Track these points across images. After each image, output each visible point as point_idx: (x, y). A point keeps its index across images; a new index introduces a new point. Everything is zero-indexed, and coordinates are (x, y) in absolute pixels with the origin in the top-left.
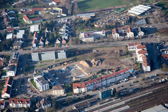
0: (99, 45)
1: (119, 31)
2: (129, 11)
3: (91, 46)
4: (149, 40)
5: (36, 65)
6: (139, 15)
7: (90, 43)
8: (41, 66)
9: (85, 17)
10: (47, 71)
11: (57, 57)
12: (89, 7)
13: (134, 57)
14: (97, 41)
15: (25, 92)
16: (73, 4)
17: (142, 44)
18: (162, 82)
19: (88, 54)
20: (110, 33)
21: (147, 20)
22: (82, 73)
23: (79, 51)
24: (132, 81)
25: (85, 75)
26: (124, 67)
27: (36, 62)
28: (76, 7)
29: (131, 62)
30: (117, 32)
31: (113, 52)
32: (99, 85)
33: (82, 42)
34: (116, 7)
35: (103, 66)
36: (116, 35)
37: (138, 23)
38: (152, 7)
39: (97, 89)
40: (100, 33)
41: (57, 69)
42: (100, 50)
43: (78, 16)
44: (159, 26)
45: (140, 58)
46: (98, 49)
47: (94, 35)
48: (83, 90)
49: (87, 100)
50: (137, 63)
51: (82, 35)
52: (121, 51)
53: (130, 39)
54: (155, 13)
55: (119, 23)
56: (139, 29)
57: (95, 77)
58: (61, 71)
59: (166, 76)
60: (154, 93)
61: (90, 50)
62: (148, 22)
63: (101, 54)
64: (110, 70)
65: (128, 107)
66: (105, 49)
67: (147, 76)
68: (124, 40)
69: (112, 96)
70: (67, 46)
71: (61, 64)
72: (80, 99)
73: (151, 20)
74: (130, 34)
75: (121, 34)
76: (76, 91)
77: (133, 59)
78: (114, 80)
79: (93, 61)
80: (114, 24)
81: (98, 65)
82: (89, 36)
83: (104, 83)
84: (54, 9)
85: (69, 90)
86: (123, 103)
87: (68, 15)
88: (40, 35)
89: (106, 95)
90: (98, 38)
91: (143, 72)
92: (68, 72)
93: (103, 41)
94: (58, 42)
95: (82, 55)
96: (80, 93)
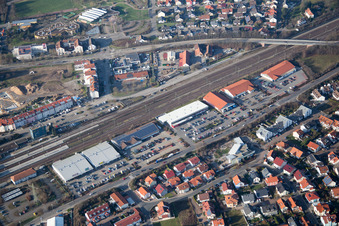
0: (37, 63)
1: (65, 45)
2: (80, 17)
3: (27, 65)
4: (102, 56)
6: (92, 22)
7: (26, 61)
9: (24, 25)
12: (30, 11)
13: (81, 79)
14: (35, 58)
16: (9, 7)
17: (91, 62)
18: (112, 111)
19: (23, 77)
20: (54, 47)
21: (101, 28)
22: (12, 104)
23: (10, 73)
24: (75, 112)
25: (17, 105)
26: (68, 93)
28: (12, 11)
29: (76, 86)
30: (62, 46)
31: (55, 72)
32: (33, 119)
33: (15, 60)
34: (65, 11)
35: (41, 92)
36: (60, 50)
37: (89, 33)
38: (108, 12)
39: (29, 125)
40: (40, 47)
42: (39, 70)
43: (14, 23)
44: (114, 37)
45: (88, 81)
46: (36, 70)
47: (33, 50)
48: (11, 127)
49: (14, 141)
50: (83, 88)
51: (16, 51)
52: (66, 71)
53: (78, 55)
54: (111, 19)
55: (66, 33)
56: (90, 41)
57: (28, 108)
59: (117, 103)
60: (100, 127)
61: (25, 72)
62: (102, 32)
63: (39, 77)
64: (49, 98)
65: (66, 147)
66: (46, 69)
67: (94, 103)
68: (71, 56)
69: (48, 134)
72: (5, 141)
73: (106, 29)
74: (79, 49)
75: (67, 49)
77: (79, 82)
78: (52, 111)
79: (28, 86)
80: (60, 34)
81: (34, 91)
82: (25, 52)
83: (40, 116)
86: (61, 142)
89: (40, 133)
90: (37, 54)
91: (90, 99)
93: (43, 59)
95: (14, 79)
96: (6, 132)
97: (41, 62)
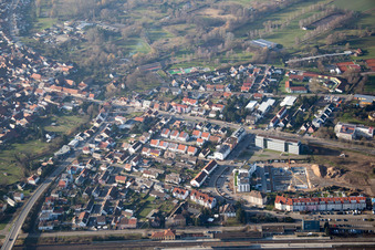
0: (353, 147)
5: (256, 152)
7: (344, 141)
8: (262, 155)
9: (365, 101)
10: (262, 166)
11: (286, 149)
15: (218, 186)
16: (362, 77)
19: (331, 158)
24: (364, 217)
25: (308, 186)
27: (258, 149)
28: (361, 83)
32: (311, 208)
33: (333, 136)
35: (341, 181)
39: (308, 212)
40: (366, 131)
41: (276, 165)
42: (352, 155)
43: (356, 96)
46: (349, 153)
47: (356, 132)
48: (288, 208)
51: (338, 127)
57: (317, 193)
58: (281, 171)
61: (337, 152)
63: (348, 163)
64: (345, 189)
66: (360, 156)
69: (321, 230)
70: (311, 137)
71: (286, 161)
72: (275, 220)
76: (278, 206)
78: (338, 207)
79: (330, 169)
81: (334, 177)
82: (347, 130)
83: (322, 207)
84: (332, 79)
85: (271, 201)
86: (330, 245)
87: (344, 92)
88: (291, 111)
89: (313, 226)
90: (358, 136)
92: (288, 176)
93: (362, 144)
94: (303, 128)
95: (321, 157)
96: (283, 211)
97: (360, 147)
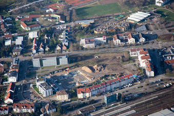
0: (100, 51)
1: (120, 37)
2: (129, 18)
3: (92, 52)
4: (151, 46)
5: (37, 71)
6: (139, 22)
7: (91, 49)
8: (42, 72)
9: (84, 24)
10: (49, 77)
11: (58, 63)
12: (87, 14)
13: (136, 63)
14: (98, 47)
15: (28, 98)
16: (71, 11)
17: (144, 50)
18: (167, 87)
19: (90, 60)
20: (111, 39)
21: (147, 26)
22: (84, 79)
23: (81, 57)
24: (136, 86)
25: (88, 80)
26: (128, 72)
27: (37, 68)
28: (74, 13)
29: (133, 68)
30: (118, 38)
31: (115, 58)
32: (103, 90)
33: (83, 49)
34: (115, 14)
35: (106, 71)
36: (117, 42)
37: (138, 29)
38: (152, 14)
39: (101, 94)
40: (101, 39)
41: (59, 74)
42: (102, 56)
43: (77, 22)
44: (159, 32)
45: (143, 64)
46: (99, 55)
47: (95, 41)
48: (87, 95)
49: (92, 105)
50: (140, 69)
51: (83, 41)
52: (123, 57)
53: (131, 45)
54: (155, 19)
55: (119, 30)
56: (141, 35)
57: (98, 82)
58: (64, 77)
59: (170, 81)
60: (159, 98)
61: (91, 56)
62: (148, 29)
63: (103, 60)
64: (113, 75)
65: (134, 111)
66: (107, 55)
67: (151, 81)
68: (125, 46)
69: (117, 101)
70: (67, 52)
71: (63, 70)
72: (84, 104)
73: (151, 27)
74: (131, 41)
75: (122, 40)
76: (80, 96)
77: (135, 65)
78: (118, 85)
79: (95, 67)
80: (114, 31)
81: (100, 70)
82: (90, 42)
83: (109, 88)
84: (52, 15)
85: (73, 95)
86: (129, 107)
87: (66, 22)
88: (39, 41)
89: (112, 99)
90: (99, 44)
91: (146, 77)
92: (70, 78)
93: (104, 48)
94: (58, 48)
95: (84, 61)
96: (84, 98)
97: (103, 50)
